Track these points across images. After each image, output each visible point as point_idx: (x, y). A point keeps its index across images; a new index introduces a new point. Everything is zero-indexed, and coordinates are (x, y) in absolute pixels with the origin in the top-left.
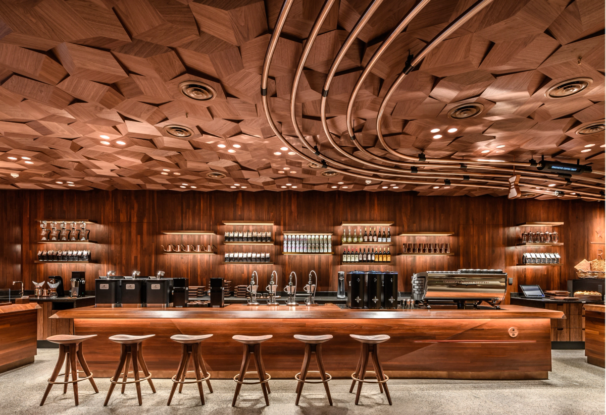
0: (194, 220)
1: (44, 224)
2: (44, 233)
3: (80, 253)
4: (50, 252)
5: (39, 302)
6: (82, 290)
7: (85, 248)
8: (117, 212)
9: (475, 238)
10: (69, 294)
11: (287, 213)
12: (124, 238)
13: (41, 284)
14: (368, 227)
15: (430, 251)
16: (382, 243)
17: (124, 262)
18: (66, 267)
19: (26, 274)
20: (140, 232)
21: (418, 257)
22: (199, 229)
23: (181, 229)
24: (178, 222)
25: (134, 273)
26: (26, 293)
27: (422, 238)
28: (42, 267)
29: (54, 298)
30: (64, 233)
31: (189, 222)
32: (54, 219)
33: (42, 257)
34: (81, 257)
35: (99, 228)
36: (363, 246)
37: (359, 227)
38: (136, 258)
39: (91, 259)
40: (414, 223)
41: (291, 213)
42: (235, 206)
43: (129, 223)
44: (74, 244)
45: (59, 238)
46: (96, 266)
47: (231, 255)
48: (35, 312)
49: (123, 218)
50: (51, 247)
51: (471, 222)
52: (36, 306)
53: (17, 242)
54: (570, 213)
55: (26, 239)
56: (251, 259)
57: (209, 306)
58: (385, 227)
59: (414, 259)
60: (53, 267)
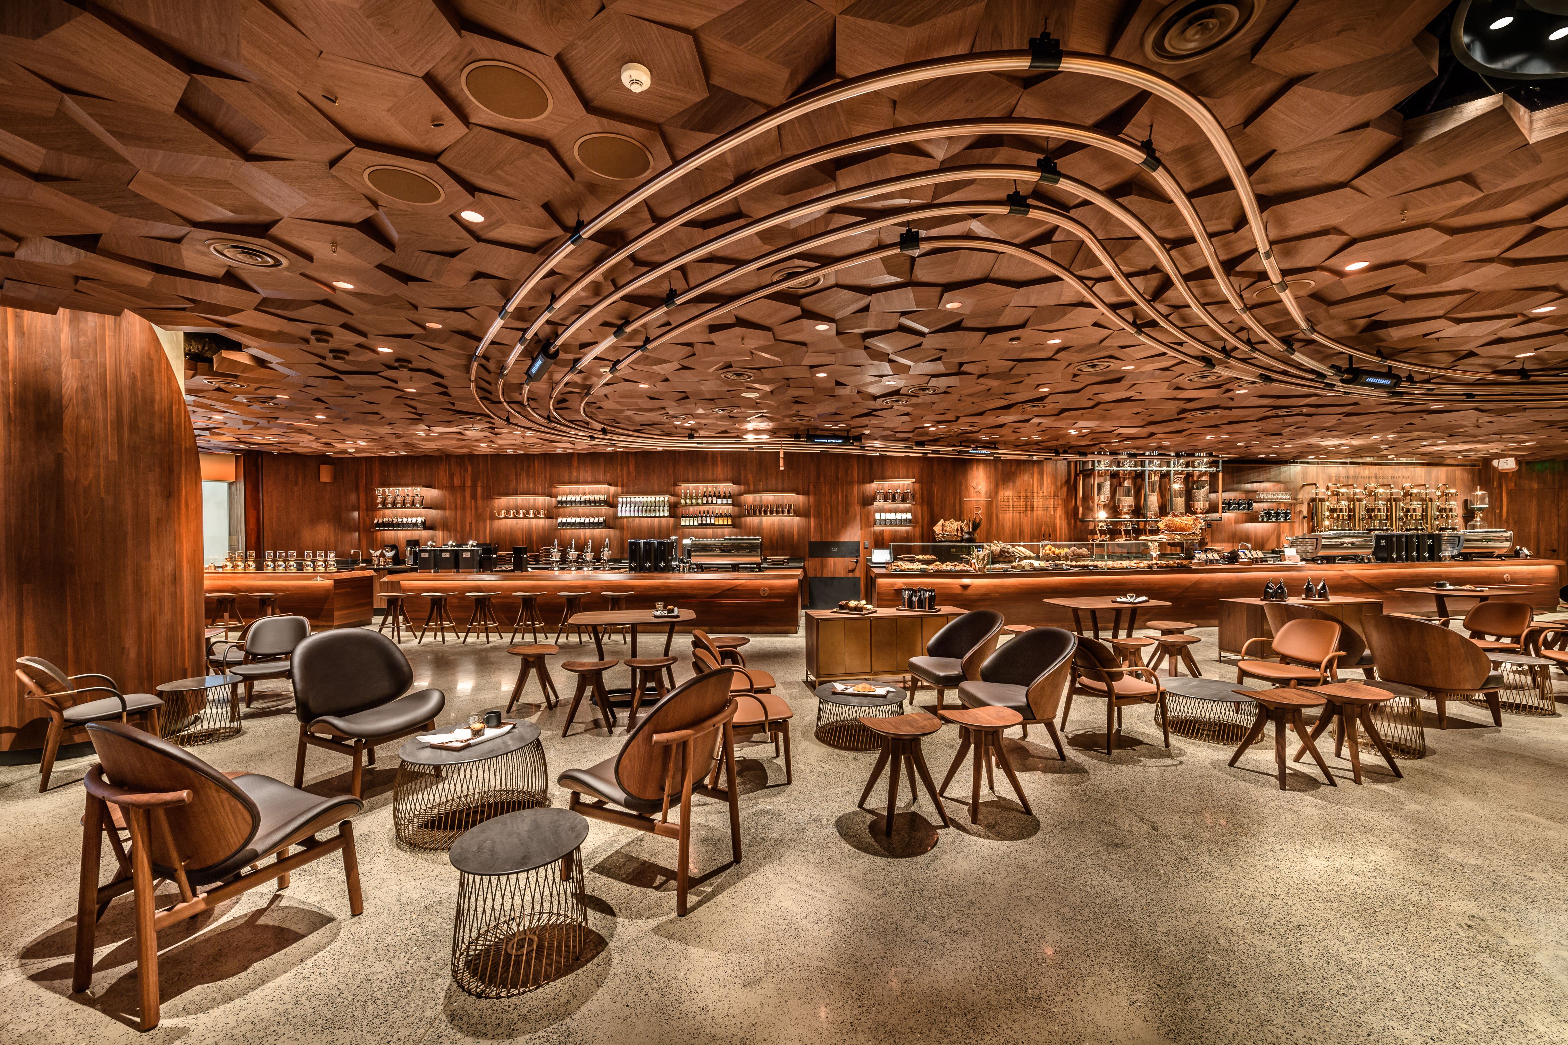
0: (528, 483)
1: (379, 491)
2: (379, 500)
3: (414, 521)
4: (386, 520)
5: (375, 570)
6: (416, 556)
7: (418, 515)
8: (451, 476)
9: (828, 498)
10: (404, 563)
11: (625, 473)
12: (458, 502)
13: (378, 553)
14: (711, 487)
15: (777, 512)
16: (722, 504)
17: (459, 528)
18: (402, 535)
19: (364, 543)
20: (474, 497)
21: (764, 519)
22: (534, 493)
23: (516, 493)
24: (513, 486)
25: (471, 543)
26: (363, 561)
27: (769, 498)
28: (379, 534)
29: (390, 566)
30: (399, 499)
31: (524, 485)
32: (389, 485)
33: (378, 525)
34: (416, 524)
35: (432, 494)
36: (702, 509)
37: (701, 487)
38: (471, 524)
39: (426, 526)
40: (760, 481)
41: (629, 473)
42: (570, 466)
43: (463, 487)
44: (409, 511)
45: (394, 504)
46: (431, 532)
47: (564, 520)
48: (371, 578)
49: (457, 481)
50: (388, 515)
51: (822, 479)
52: (372, 573)
53: (354, 510)
54: (935, 467)
55: (363, 505)
56: (584, 524)
57: (512, 571)
58: (726, 487)
59: (761, 522)
60: (390, 535)
